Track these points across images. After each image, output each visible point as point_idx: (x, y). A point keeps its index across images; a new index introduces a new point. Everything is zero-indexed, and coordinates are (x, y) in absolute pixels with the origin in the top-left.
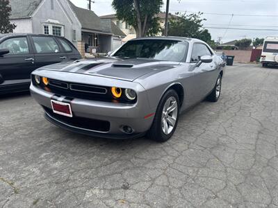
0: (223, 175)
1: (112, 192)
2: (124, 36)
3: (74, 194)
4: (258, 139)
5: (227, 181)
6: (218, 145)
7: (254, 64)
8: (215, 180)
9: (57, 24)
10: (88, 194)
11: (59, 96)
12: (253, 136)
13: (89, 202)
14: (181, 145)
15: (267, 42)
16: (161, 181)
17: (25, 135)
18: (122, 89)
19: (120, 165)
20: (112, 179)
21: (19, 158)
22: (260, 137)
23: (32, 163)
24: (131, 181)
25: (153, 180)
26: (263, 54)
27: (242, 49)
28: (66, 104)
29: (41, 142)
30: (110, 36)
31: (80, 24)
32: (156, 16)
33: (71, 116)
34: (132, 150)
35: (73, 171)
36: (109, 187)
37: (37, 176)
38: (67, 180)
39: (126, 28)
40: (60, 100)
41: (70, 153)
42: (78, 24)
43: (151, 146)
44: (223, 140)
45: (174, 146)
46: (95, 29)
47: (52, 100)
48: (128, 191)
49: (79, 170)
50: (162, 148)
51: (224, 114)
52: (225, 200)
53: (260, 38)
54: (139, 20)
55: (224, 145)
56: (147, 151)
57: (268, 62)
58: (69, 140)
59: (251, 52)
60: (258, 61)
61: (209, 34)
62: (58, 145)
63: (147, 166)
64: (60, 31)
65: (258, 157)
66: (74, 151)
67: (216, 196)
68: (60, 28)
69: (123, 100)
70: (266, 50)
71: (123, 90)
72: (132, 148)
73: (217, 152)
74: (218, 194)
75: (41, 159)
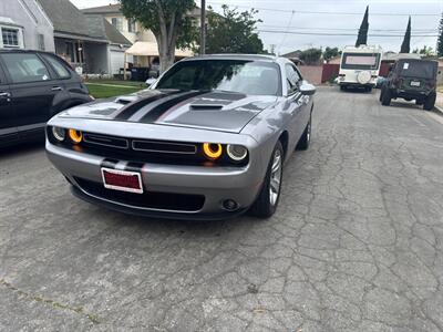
0: (367, 256)
1: (239, 299)
2: (128, 45)
3: (186, 311)
4: (384, 200)
5: (376, 263)
6: (340, 214)
7: (328, 86)
8: (361, 264)
9: (11, 25)
10: (207, 309)
11: (116, 162)
12: (377, 197)
13: (215, 319)
14: (293, 219)
15: (346, 55)
16: (294, 274)
17: (46, 228)
18: (222, 145)
19: (228, 259)
20: (227, 280)
21: (64, 268)
22: (386, 197)
23: (90, 272)
24: (255, 280)
25: (284, 275)
26: (342, 71)
27: (309, 65)
28: (133, 174)
29: (83, 237)
30: (105, 44)
31: (51, 25)
32: (189, 13)
33: (141, 191)
34: (231, 234)
35: (164, 276)
36: (231, 294)
37: (113, 292)
38: (164, 292)
39: (130, 31)
40: (120, 168)
41: (140, 249)
42: (46, 24)
43: (255, 226)
44: (343, 206)
45: (285, 222)
46: (77, 32)
47: (103, 169)
48: (259, 296)
49: (172, 275)
50: (270, 226)
51: (326, 168)
52: (387, 289)
53: (332, 47)
54: (162, 20)
55: (348, 213)
56: (253, 233)
57: (349, 84)
58: (126, 228)
59: (321, 69)
60: (332, 82)
61: (260, 41)
62: (113, 238)
63: (265, 255)
64: (15, 37)
65: (396, 225)
66: (145, 245)
67: (374, 286)
68: (15, 31)
69: (224, 162)
70: (345, 66)
71: (224, 146)
72: (229, 231)
73: (345, 224)
74: (375, 282)
75: (102, 264)
